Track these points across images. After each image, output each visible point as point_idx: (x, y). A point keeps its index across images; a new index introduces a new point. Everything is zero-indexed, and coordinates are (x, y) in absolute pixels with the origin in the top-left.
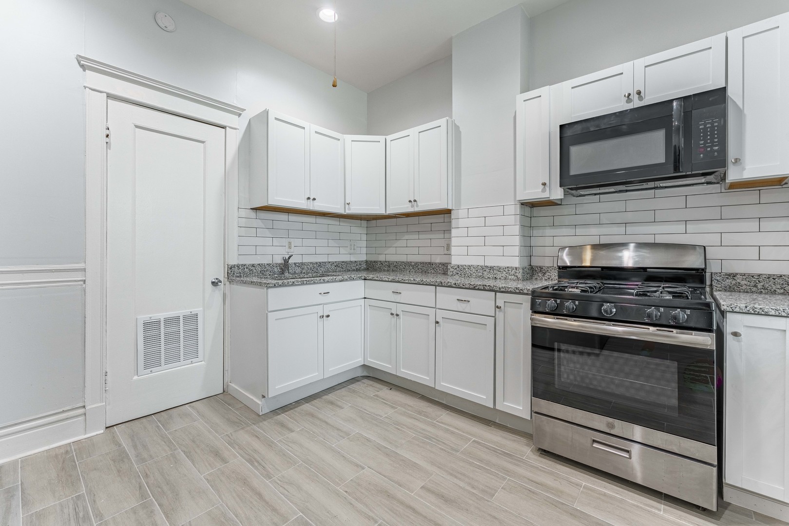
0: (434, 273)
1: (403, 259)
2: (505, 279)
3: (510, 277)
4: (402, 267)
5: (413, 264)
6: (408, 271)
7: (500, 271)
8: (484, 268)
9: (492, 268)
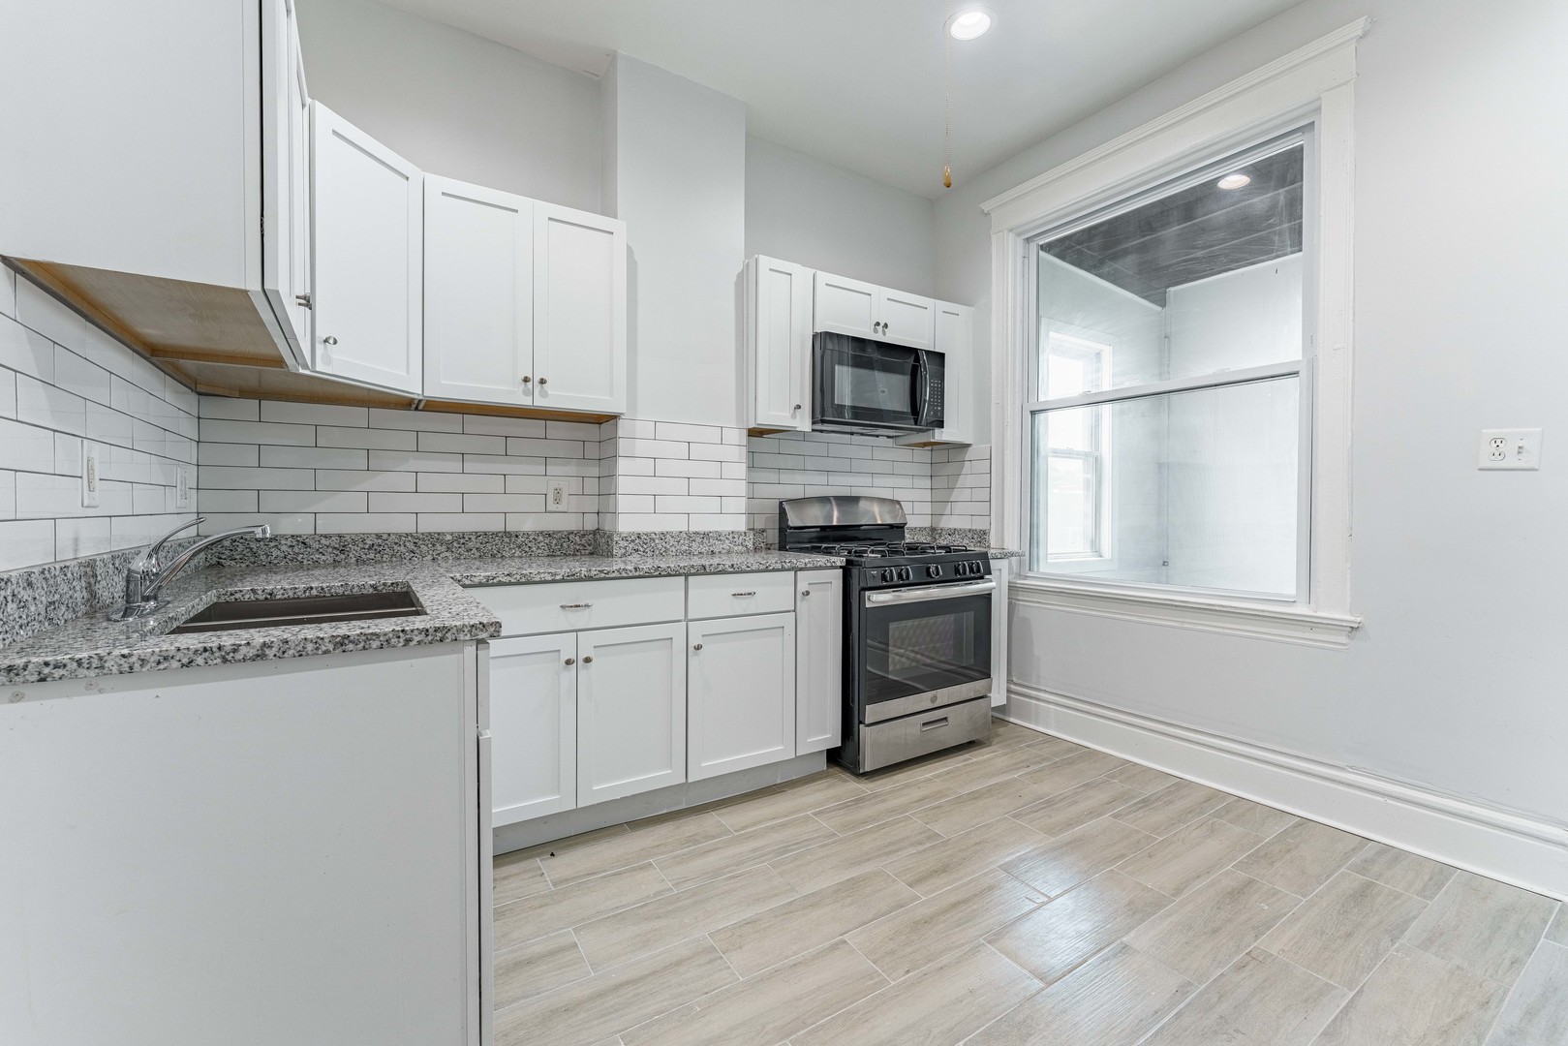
0: (520, 557)
1: (405, 525)
2: (729, 552)
3: (736, 548)
4: (402, 549)
5: (449, 537)
6: (430, 557)
7: (721, 540)
8: (691, 536)
9: (706, 535)
